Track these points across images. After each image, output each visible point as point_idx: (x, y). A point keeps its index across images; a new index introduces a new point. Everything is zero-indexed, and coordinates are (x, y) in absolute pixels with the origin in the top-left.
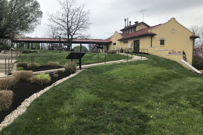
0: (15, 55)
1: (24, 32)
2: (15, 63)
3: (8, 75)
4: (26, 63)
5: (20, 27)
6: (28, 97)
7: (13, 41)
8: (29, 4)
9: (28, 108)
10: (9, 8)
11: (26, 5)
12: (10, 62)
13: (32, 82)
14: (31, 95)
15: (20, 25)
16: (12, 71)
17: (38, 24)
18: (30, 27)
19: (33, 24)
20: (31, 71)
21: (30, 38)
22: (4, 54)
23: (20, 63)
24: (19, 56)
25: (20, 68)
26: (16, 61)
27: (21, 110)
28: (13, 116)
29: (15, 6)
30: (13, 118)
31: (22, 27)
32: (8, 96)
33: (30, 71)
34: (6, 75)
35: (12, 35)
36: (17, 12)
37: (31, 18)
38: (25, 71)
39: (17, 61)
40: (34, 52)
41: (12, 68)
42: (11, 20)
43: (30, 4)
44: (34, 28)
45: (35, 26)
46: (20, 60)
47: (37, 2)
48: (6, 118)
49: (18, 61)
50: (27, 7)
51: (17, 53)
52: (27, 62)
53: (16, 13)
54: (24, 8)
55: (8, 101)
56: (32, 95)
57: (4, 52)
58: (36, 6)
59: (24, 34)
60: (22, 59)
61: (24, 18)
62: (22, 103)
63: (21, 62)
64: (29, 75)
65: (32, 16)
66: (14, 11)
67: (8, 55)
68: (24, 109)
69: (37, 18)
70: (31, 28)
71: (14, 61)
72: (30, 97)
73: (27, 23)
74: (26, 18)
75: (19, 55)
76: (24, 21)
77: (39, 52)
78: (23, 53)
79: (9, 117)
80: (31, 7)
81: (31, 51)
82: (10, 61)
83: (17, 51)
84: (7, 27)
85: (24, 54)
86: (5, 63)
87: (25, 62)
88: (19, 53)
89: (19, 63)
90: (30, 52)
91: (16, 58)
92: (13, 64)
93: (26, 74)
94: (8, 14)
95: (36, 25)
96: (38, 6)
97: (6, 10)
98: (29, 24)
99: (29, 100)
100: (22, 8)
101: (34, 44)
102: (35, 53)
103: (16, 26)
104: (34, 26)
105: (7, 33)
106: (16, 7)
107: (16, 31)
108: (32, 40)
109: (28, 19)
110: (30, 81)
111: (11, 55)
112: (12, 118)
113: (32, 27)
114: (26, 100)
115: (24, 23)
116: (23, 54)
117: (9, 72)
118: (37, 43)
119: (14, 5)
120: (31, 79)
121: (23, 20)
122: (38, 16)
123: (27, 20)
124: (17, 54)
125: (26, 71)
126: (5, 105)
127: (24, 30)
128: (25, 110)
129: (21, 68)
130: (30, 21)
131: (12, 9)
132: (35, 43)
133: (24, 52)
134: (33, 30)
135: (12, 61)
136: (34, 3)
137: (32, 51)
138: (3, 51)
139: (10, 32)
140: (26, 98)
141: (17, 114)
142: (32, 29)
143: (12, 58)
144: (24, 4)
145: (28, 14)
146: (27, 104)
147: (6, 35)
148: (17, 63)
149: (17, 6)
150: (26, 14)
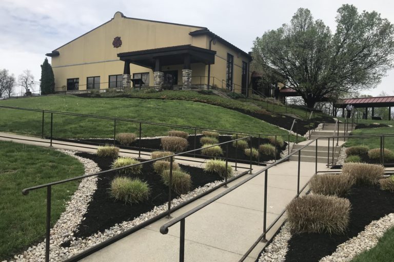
0: (343, 132)
1: (359, 87)
2: (342, 146)
3: (331, 168)
4: (365, 149)
5: (352, 78)
6: (378, 219)
7: (336, 106)
8: (371, 32)
9: (380, 240)
10: (334, 46)
11: (367, 34)
12: (335, 146)
13: (383, 189)
14: (384, 216)
15: (352, 74)
16: (337, 161)
17: (389, 67)
18: (371, 76)
19: (378, 69)
20: (380, 166)
21: (370, 97)
22: (323, 129)
23: (353, 148)
24: (351, 134)
25: (353, 157)
26: (345, 142)
27: (367, 241)
28: (352, 249)
29: (344, 40)
30: (354, 253)
31: (356, 78)
32: (343, 208)
33: (377, 165)
34: (328, 167)
35: (335, 94)
36: (348, 50)
37: (374, 58)
38: (367, 164)
39: (346, 144)
40: (381, 126)
41: (338, 156)
42: (336, 68)
43: (375, 30)
44: (381, 77)
45: (383, 73)
46: (353, 141)
47: (389, 24)
48: (339, 248)
49: (349, 144)
50: (368, 37)
51: (346, 127)
52: (367, 147)
53: (345, 54)
54: (361, 40)
55: (342, 218)
56: (386, 216)
57: (323, 126)
58: (388, 31)
59: (359, 90)
60: (357, 140)
61: (360, 59)
62: (365, 227)
63: (355, 145)
64: (377, 174)
65: (377, 54)
66: (341, 49)
67: (333, 131)
68: (372, 240)
69: (389, 56)
70: (374, 77)
71: (341, 143)
72: (382, 219)
73: (365, 69)
74: (364, 60)
75: (349, 132)
76: (360, 65)
77: (391, 126)
78: (356, 128)
79: (344, 248)
80: (375, 35)
81: (375, 123)
82: (336, 142)
83: (346, 124)
84: (327, 81)
85: (359, 131)
86: (328, 146)
87: (362, 146)
88: (350, 127)
89: (351, 148)
90: (372, 126)
91: (344, 137)
92: (339, 149)
93: (369, 171)
94: (331, 58)
95: (385, 70)
96: (390, 31)
97: (327, 51)
98: (369, 70)
99: (381, 226)
100: (358, 41)
101: (376, 109)
102: (384, 127)
103: (344, 77)
104: (381, 72)
105: (327, 92)
106: (346, 43)
107: (343, 86)
108: (375, 101)
109: (368, 60)
110: (377, 186)
111: (337, 132)
112: (351, 252)
113: (376, 75)
114: (373, 222)
115: (360, 69)
116: (358, 129)
117: (333, 163)
118: (384, 108)
119: (342, 40)
120: (381, 181)
121: (356, 64)
122: (391, 50)
123: (366, 63)
124: (346, 130)
125: (370, 165)
126: (336, 224)
127: (359, 84)
128: (373, 243)
129: (357, 157)
130: (371, 65)
131: (339, 48)
132: (380, 108)
133: (359, 126)
134: (379, 82)
135: (337, 144)
136: (383, 26)
137: (377, 123)
138: (321, 124)
139: (333, 90)
140: (374, 220)
141: (359, 247)
142: (377, 79)
143: (338, 137)
144: (363, 32)
145: (369, 51)
146: (378, 231)
147: (326, 96)
148: (346, 147)
149: (348, 40)
150: (365, 51)
